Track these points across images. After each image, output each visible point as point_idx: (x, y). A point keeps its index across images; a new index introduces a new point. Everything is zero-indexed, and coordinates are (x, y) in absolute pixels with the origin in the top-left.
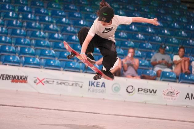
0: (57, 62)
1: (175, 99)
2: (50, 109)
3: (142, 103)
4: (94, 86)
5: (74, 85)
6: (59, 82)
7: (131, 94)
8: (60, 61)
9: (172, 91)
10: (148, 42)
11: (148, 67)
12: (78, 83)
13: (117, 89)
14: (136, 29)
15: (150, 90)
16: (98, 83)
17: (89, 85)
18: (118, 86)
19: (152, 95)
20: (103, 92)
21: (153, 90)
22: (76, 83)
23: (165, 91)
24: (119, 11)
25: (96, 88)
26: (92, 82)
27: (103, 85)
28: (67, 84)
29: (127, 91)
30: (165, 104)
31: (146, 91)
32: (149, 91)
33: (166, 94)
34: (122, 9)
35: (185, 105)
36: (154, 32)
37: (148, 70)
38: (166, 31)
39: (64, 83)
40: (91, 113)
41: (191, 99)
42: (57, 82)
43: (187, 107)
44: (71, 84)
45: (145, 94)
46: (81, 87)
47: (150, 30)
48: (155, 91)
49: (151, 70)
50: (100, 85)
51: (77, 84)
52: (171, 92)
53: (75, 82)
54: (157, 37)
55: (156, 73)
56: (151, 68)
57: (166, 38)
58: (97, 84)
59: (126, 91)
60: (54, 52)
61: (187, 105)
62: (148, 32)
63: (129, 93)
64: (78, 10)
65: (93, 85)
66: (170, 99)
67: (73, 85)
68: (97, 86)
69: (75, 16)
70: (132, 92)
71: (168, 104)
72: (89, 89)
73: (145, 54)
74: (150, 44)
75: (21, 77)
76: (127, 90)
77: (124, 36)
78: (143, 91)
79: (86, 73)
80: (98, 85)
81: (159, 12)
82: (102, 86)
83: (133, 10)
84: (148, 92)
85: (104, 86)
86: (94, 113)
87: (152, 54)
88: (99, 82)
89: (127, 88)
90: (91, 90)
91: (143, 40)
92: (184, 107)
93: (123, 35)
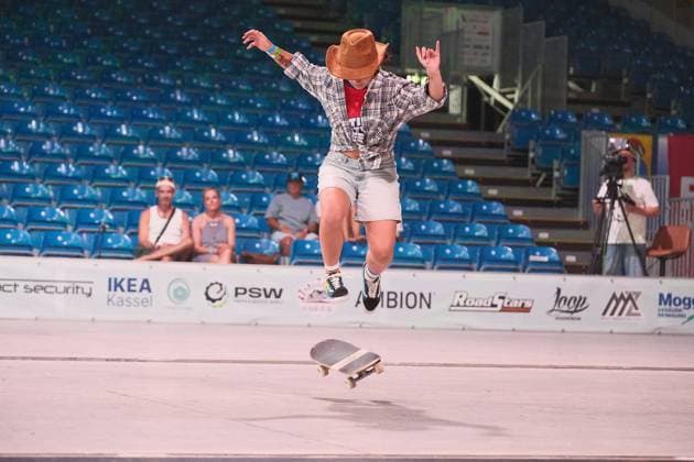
0: (23, 234)
1: (330, 310)
2: (13, 358)
3: (249, 325)
4: (122, 290)
5: (70, 290)
6: (32, 285)
7: (217, 302)
8: (30, 231)
9: (320, 289)
10: (253, 169)
11: (258, 231)
12: (80, 285)
13: (180, 293)
14: (220, 137)
15: (265, 290)
16: (132, 282)
17: (110, 290)
19: (272, 302)
20: (145, 302)
21: (273, 290)
22: (76, 284)
23: (302, 289)
24: (174, 92)
25: (126, 294)
26: (116, 280)
27: (145, 286)
28: (53, 290)
29: (208, 298)
30: (305, 323)
31: (255, 293)
32: (262, 292)
33: (306, 298)
34: (181, 88)
35: (355, 323)
36: (266, 141)
37: (258, 239)
38: (297, 138)
39: (44, 288)
40: (118, 360)
42: (25, 287)
43: (361, 327)
44: (61, 289)
45: (254, 302)
46: (90, 295)
47: (256, 138)
48: (278, 293)
49: (264, 240)
50: (138, 288)
51: (77, 288)
52: (320, 293)
53: (74, 282)
54: (275, 154)
55: (277, 245)
56: (266, 235)
57: (298, 155)
58: (129, 285)
59: (204, 297)
60: (12, 210)
61: (361, 320)
62: (251, 142)
63: (213, 301)
64: (67, 96)
65: (118, 289)
66: (316, 309)
67: (66, 290)
68: (129, 290)
69: (61, 114)
70: (220, 299)
71: (312, 323)
72: (109, 300)
73: (247, 200)
74: (258, 174)
76: (206, 294)
77: (190, 157)
78: (248, 293)
79: (99, 257)
80: (132, 288)
81: (277, 90)
82: (142, 288)
83: (207, 88)
84: (260, 295)
85: (149, 289)
86: (127, 360)
87: (265, 199)
88: (135, 279)
89: (208, 288)
90: (115, 300)
91: (240, 163)
92: (355, 328)
93: (189, 153)
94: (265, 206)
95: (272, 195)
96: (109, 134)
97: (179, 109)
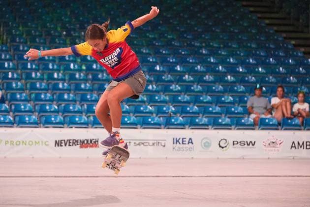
0: (133, 119)
1: (278, 151)
2: (130, 177)
3: (240, 158)
4: (180, 143)
5: (155, 144)
6: (137, 142)
7: (224, 148)
8: (136, 117)
9: (274, 141)
10: (240, 84)
11: (243, 114)
12: (160, 142)
13: (207, 144)
14: (224, 70)
15: (247, 142)
16: (184, 140)
17: (174, 143)
18: (208, 141)
19: (250, 148)
20: (190, 149)
21: (251, 142)
22: (158, 141)
23: (265, 141)
24: (202, 49)
25: (181, 146)
26: (176, 139)
27: (190, 141)
28: (147, 144)
29: (220, 146)
30: (267, 157)
31: (242, 143)
32: (246, 143)
33: (267, 145)
34: (205, 47)
35: (291, 157)
36: (246, 71)
37: (243, 118)
38: (260, 69)
39: (143, 144)
40: (179, 177)
41: (298, 148)
42: (135, 143)
43: (293, 158)
44: (151, 144)
45: (242, 148)
46: (164, 146)
47: (241, 70)
48: (253, 143)
49: (246, 118)
50: (187, 142)
51: (159, 143)
52: (273, 143)
53: (156, 140)
54: (250, 77)
55: (252, 121)
56: (247, 116)
57: (261, 77)
58: (183, 141)
59: (218, 146)
60: (128, 107)
61: (294, 155)
62: (239, 72)
63: (223, 148)
64: (152, 53)
65: (178, 143)
66: (272, 151)
67: (153, 144)
68: (183, 143)
69: (149, 61)
70: (226, 147)
71: (270, 157)
72: (174, 148)
73: (237, 99)
74: (242, 87)
75: (91, 141)
76: (219, 144)
77: (210, 80)
78: (239, 144)
79: (169, 128)
80: (184, 142)
81: (250, 47)
82: (189, 143)
83: (217, 47)
84: (245, 145)
85: (192, 143)
86: (183, 177)
87: (246, 99)
88: (185, 138)
89: (220, 142)
90: (176, 148)
91: (234, 82)
92: (291, 159)
93: (209, 78)
94: (246, 102)
95: (249, 97)
96: (172, 70)
97: (205, 58)
